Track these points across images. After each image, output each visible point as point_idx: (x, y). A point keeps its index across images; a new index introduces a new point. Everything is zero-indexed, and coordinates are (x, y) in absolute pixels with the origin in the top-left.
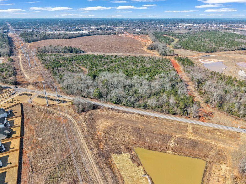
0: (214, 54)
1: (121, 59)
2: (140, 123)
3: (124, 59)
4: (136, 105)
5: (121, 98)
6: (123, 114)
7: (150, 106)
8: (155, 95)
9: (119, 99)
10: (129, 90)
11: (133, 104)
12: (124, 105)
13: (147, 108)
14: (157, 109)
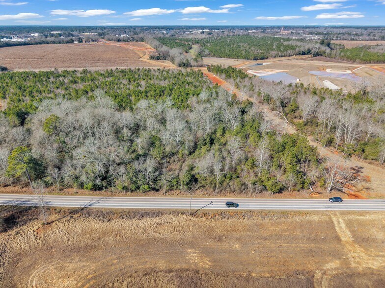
0: (268, 62)
1: (98, 75)
2: (192, 245)
3: (106, 75)
4: (163, 182)
5: (111, 168)
6: (127, 223)
7: (205, 180)
8: (205, 144)
9: (107, 172)
10: (132, 141)
11: (155, 180)
12: (125, 189)
13: (199, 185)
14: (228, 184)
